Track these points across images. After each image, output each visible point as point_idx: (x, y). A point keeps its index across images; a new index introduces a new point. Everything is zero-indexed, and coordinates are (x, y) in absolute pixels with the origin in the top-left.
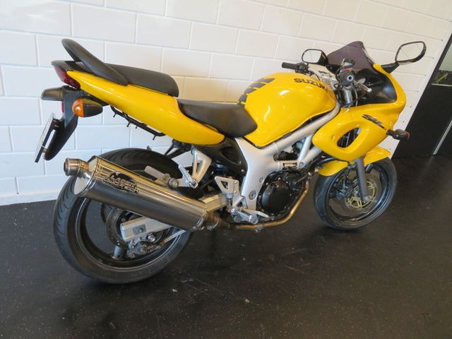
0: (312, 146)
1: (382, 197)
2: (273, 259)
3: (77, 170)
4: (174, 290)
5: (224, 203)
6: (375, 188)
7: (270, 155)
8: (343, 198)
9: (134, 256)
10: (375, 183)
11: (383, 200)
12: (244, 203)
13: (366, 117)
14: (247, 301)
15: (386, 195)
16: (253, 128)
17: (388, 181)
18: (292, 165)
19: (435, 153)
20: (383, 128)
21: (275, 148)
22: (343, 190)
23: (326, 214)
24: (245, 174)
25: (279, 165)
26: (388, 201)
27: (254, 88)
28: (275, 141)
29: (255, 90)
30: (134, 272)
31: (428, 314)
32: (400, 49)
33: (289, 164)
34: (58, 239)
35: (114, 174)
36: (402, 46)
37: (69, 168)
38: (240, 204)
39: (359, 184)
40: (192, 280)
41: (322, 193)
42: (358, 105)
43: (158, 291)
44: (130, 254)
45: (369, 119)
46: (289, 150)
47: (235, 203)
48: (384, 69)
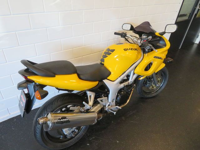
0: (134, 74)
1: (163, 82)
2: (124, 119)
3: (44, 122)
4: (88, 144)
5: (102, 107)
6: (160, 80)
7: (118, 83)
8: (148, 87)
9: (70, 138)
10: (160, 78)
11: (164, 82)
12: (110, 104)
13: (155, 57)
14: (118, 142)
15: (165, 81)
16: (110, 73)
17: (165, 75)
18: (127, 84)
19: (180, 48)
20: (162, 59)
21: (119, 79)
22: (148, 84)
23: (142, 94)
24: (109, 94)
25: (122, 85)
26: (166, 83)
27: (107, 55)
28: (119, 77)
29: (107, 56)
30: (71, 142)
31: (187, 129)
32: (166, 27)
33: (126, 83)
34: (37, 141)
35: (59, 119)
36: (167, 25)
37: (41, 123)
38: (109, 105)
39: (154, 80)
40: (94, 138)
41: (140, 86)
42: (151, 51)
43: (82, 146)
44: (68, 137)
45: (156, 58)
46: (126, 78)
47: (107, 106)
48: (160, 34)
